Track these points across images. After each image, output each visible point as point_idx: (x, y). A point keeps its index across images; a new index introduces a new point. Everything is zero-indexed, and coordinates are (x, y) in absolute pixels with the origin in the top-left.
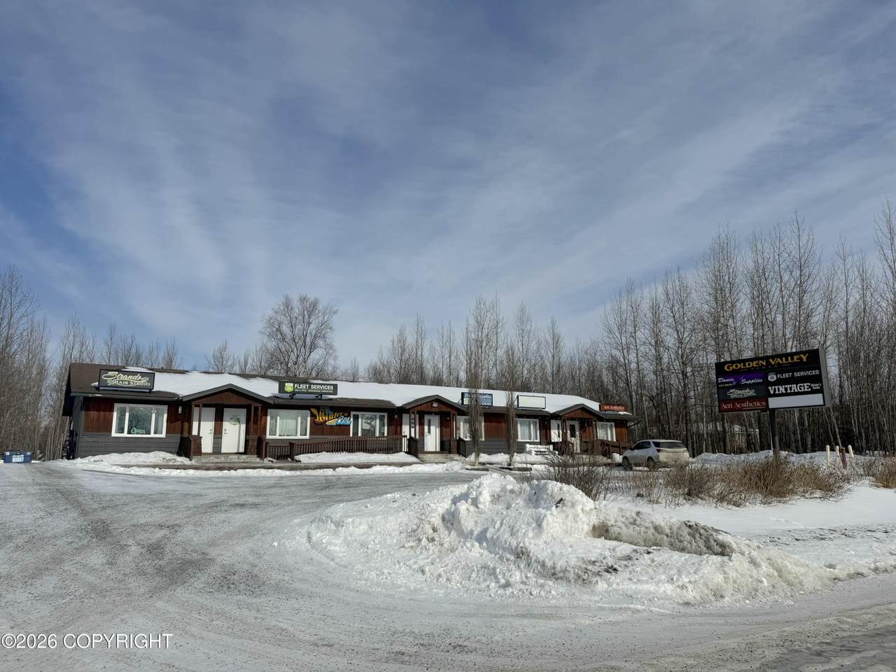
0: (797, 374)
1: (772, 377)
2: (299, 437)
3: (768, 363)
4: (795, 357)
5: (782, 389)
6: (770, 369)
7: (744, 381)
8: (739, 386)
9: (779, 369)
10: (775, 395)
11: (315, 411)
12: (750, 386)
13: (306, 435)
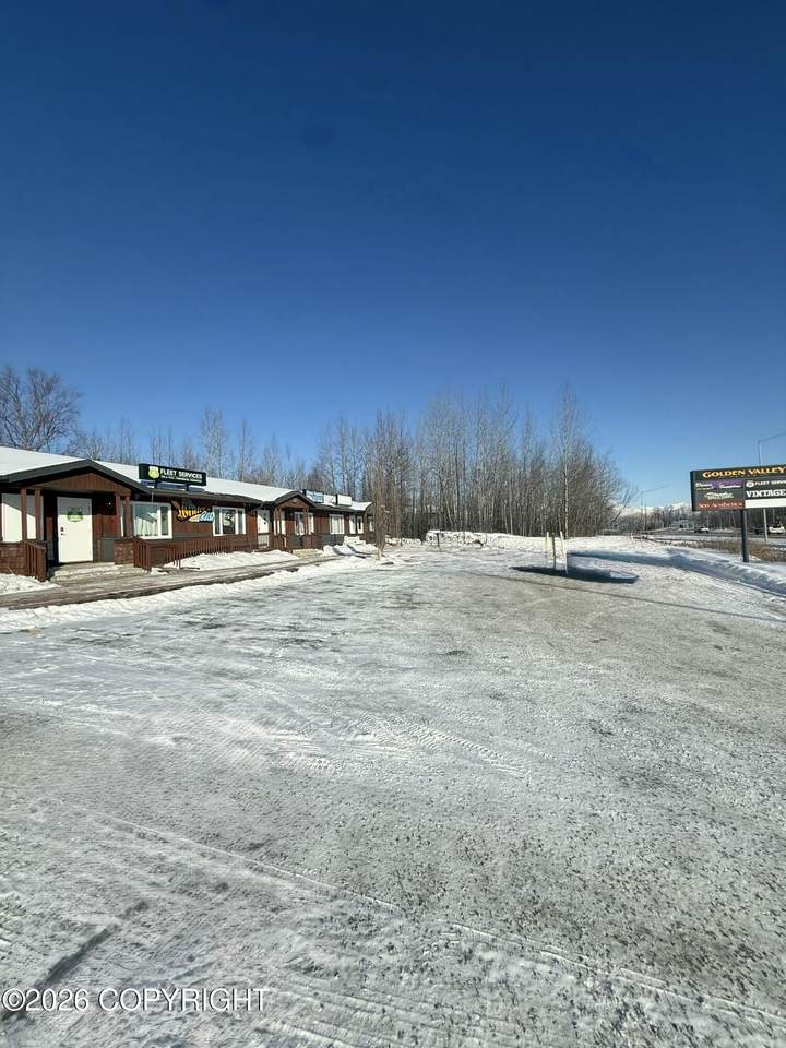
0: (773, 483)
1: (750, 484)
2: (160, 537)
3: (747, 473)
4: (773, 470)
5: (759, 494)
6: (748, 477)
7: (722, 486)
8: (717, 490)
9: (757, 477)
10: (752, 498)
11: (176, 504)
12: (728, 491)
13: (167, 534)
